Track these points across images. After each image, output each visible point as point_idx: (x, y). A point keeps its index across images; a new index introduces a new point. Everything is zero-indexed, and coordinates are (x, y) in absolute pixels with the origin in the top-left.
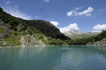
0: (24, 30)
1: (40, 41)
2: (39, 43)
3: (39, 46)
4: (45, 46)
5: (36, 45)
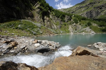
0: (70, 20)
1: (88, 29)
2: (86, 31)
3: (86, 33)
4: (95, 33)
5: (83, 33)
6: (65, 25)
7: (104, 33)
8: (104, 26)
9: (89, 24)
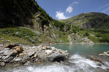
0: (69, 30)
1: (86, 38)
2: (85, 41)
3: (85, 43)
4: (93, 43)
5: (83, 43)
6: (64, 34)
7: (102, 43)
8: (101, 36)
9: (87, 35)
